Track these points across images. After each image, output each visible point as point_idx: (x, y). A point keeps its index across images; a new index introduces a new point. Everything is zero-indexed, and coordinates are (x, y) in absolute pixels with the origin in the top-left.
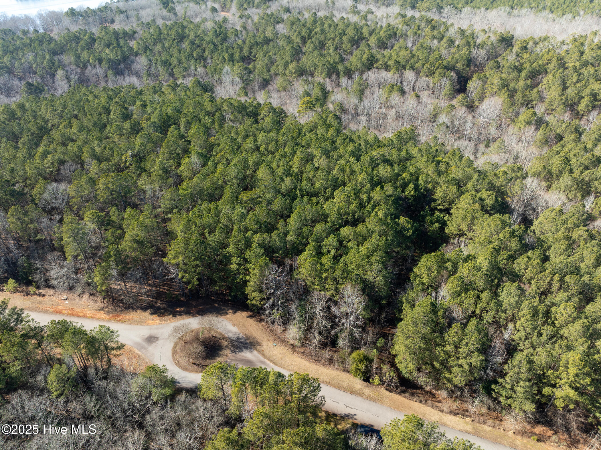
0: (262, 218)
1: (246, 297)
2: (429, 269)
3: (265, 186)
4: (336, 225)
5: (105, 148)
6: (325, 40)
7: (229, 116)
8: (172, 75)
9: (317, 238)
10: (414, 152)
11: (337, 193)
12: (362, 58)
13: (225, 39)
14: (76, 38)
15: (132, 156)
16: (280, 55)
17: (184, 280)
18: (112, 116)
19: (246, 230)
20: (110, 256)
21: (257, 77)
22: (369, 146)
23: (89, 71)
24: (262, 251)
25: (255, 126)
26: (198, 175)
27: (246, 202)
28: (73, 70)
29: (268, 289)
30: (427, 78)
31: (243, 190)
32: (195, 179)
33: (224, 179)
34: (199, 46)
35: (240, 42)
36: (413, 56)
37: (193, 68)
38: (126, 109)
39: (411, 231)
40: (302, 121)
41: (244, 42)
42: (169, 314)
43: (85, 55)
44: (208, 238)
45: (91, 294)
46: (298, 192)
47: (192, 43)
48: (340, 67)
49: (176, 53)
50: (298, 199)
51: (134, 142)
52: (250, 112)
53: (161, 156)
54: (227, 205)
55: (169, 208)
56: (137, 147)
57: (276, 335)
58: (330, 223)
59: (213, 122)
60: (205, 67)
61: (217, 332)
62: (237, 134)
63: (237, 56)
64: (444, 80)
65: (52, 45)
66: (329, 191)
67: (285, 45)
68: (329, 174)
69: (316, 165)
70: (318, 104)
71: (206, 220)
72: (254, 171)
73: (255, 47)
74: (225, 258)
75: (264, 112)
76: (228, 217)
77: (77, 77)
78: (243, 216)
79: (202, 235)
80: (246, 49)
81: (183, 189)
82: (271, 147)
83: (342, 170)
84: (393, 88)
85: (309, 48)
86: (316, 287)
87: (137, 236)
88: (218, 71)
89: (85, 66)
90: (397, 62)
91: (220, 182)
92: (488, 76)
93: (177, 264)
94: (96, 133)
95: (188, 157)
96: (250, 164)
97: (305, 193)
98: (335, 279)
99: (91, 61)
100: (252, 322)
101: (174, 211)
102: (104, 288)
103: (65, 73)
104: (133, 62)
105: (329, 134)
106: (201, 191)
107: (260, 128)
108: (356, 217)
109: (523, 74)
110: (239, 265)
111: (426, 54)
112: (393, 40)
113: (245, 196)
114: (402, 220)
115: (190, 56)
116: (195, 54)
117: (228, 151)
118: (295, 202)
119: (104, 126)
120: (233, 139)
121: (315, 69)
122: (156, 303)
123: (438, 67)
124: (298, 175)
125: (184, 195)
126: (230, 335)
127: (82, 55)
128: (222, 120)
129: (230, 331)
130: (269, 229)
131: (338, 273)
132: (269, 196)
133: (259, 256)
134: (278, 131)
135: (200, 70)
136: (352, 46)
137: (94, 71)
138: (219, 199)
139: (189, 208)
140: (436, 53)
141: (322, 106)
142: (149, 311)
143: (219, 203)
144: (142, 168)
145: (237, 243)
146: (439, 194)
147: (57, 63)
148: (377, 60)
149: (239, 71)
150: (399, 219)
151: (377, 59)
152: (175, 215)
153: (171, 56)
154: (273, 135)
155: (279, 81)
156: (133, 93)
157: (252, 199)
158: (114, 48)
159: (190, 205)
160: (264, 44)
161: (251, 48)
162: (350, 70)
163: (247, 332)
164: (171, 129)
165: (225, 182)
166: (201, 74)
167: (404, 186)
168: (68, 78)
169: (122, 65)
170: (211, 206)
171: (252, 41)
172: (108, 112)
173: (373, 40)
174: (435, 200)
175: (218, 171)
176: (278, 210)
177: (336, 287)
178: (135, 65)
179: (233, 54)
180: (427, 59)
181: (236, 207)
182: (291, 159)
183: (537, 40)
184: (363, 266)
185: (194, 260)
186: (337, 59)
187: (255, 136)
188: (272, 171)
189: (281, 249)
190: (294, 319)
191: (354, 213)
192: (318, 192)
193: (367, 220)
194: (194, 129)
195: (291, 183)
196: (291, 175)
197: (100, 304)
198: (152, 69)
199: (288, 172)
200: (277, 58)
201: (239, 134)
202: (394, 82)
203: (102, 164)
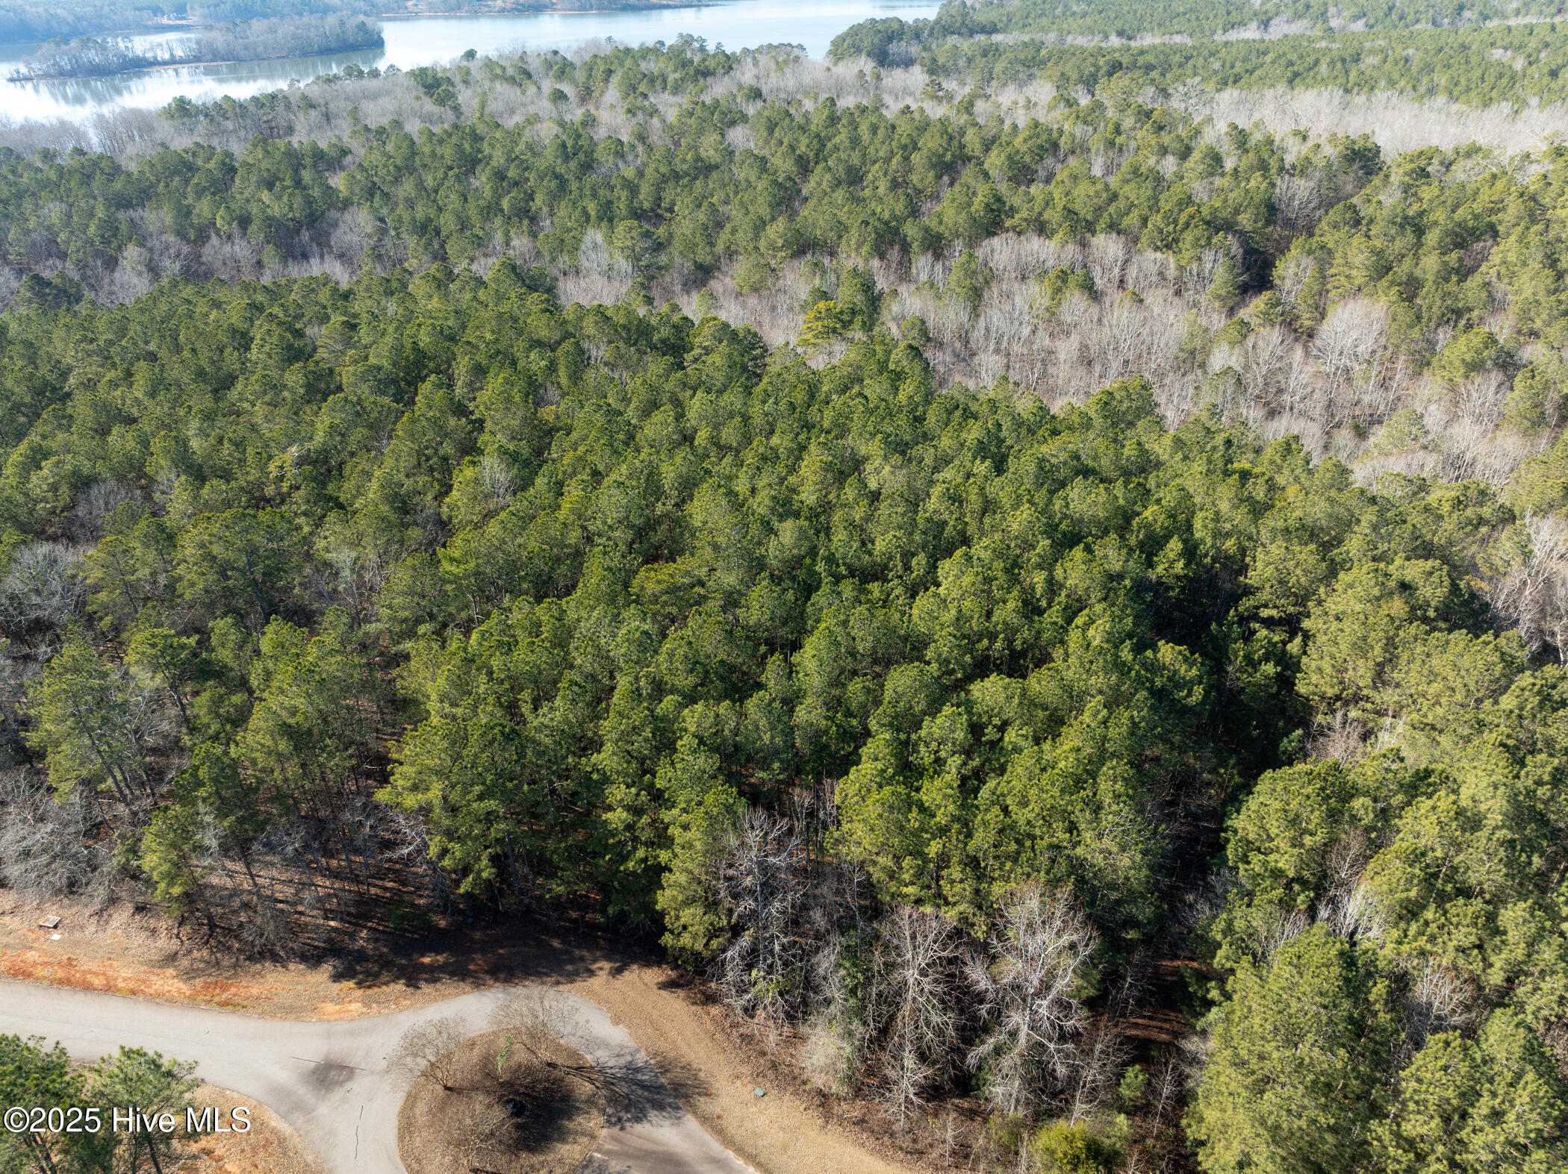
0: (709, 649)
1: (657, 923)
2: (1294, 821)
3: (716, 547)
4: (953, 672)
5: (220, 440)
6: (864, 163)
7: (600, 352)
8: (441, 256)
9: (896, 717)
10: (1160, 448)
11: (947, 568)
12: (970, 205)
13: (587, 166)
14: (183, 167)
15: (301, 462)
16: (741, 203)
17: (447, 862)
18: (254, 354)
19: (659, 689)
20: (200, 784)
21: (678, 260)
22: (1023, 431)
23: (214, 250)
24: (715, 760)
25: (679, 374)
26: (503, 515)
27: (655, 599)
28: (167, 248)
29: (736, 896)
30: (1159, 255)
31: (646, 562)
32: (493, 528)
33: (584, 528)
34: (516, 184)
35: (629, 172)
36: (1114, 197)
37: (499, 238)
38: (299, 334)
39: (1198, 692)
40: (818, 362)
41: (641, 174)
42: (396, 979)
43: (203, 208)
44: (530, 717)
45: (140, 909)
46: (820, 567)
47: (500, 175)
48: (911, 230)
49: (453, 201)
50: (825, 588)
51: (312, 424)
52: (663, 341)
53: (389, 462)
54: (593, 608)
55: (405, 620)
56: (319, 438)
57: (764, 1054)
58: (935, 665)
59: (552, 367)
60: (534, 235)
61: (558, 1048)
62: (626, 400)
63: (622, 207)
64: (1208, 256)
65: (118, 185)
66: (920, 562)
67: (752, 179)
68: (916, 512)
69: (873, 485)
70: (858, 320)
71: (524, 658)
72: (676, 505)
73: (671, 184)
74: (588, 788)
75: (702, 339)
76: (598, 648)
77: (178, 265)
78: (648, 645)
79: (512, 709)
80: (645, 191)
81: (452, 560)
82: (729, 434)
83: (956, 499)
84: (1065, 281)
85: (819, 184)
86: (905, 890)
87: (294, 710)
88: (567, 244)
89: (202, 238)
90: (1070, 213)
91: (574, 537)
92: (1331, 245)
93: (425, 810)
94: (201, 400)
95: (474, 463)
96: (667, 484)
97: (843, 570)
98: (973, 863)
99: (219, 222)
100: (676, 1006)
101: (422, 629)
102: (176, 890)
103: (146, 254)
104: (335, 225)
105: (902, 397)
106: (512, 567)
107: (693, 381)
108: (1018, 644)
109: (1432, 238)
110: (637, 811)
111: (1146, 190)
112: (1049, 161)
113: (651, 580)
114: (1167, 652)
115: (491, 210)
116: (505, 204)
117: (597, 447)
118: (814, 598)
119: (229, 381)
120: (612, 413)
121: (840, 237)
122: (352, 936)
123: (1187, 225)
124: (817, 516)
125: (456, 580)
126: (601, 1056)
127: (196, 211)
128: (581, 361)
129: (602, 1044)
130: (735, 688)
131: (982, 839)
132: (730, 579)
133: (700, 780)
134: (748, 391)
135: (520, 243)
136: (939, 177)
137: (227, 248)
138: (569, 590)
139: (471, 620)
140: (1176, 188)
141: (868, 327)
142: (327, 968)
143: (571, 606)
144: (330, 498)
145: (625, 737)
146: (1260, 571)
147: (124, 228)
148: (1012, 211)
149: (629, 243)
150: (1156, 650)
151: (1012, 208)
152: (422, 643)
153: (440, 209)
154: (732, 399)
155: (740, 270)
156: (324, 296)
157: (673, 590)
158: (284, 188)
159: (473, 613)
160: (695, 178)
161: (659, 188)
162: (939, 237)
163: (662, 1045)
164: (425, 388)
165: (589, 540)
166: (522, 254)
167: (1152, 546)
168: (153, 270)
169: (305, 235)
170: (543, 612)
171: (663, 170)
172: (244, 341)
173: (995, 161)
174: (1248, 591)
175: (566, 504)
176: (758, 624)
177: (977, 891)
178: (339, 232)
179: (610, 202)
180: (1154, 206)
181: (625, 614)
182: (793, 469)
183: (1450, 155)
184: (1066, 815)
185: (481, 797)
186: (900, 207)
187: (677, 403)
188: (737, 504)
189: (776, 753)
190: (828, 1002)
191: (1011, 631)
192: (885, 567)
193: (1058, 653)
194: (495, 383)
195: (799, 539)
196: (797, 515)
197: (165, 943)
198: (387, 241)
199: (785, 507)
200: (734, 211)
201: (630, 401)
202: (1065, 265)
203: (207, 486)
